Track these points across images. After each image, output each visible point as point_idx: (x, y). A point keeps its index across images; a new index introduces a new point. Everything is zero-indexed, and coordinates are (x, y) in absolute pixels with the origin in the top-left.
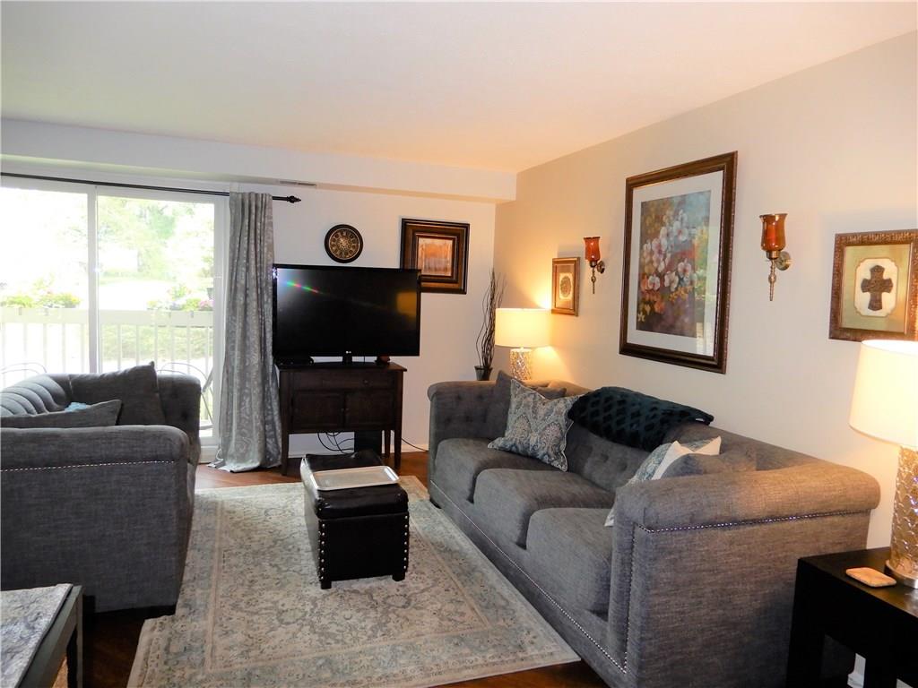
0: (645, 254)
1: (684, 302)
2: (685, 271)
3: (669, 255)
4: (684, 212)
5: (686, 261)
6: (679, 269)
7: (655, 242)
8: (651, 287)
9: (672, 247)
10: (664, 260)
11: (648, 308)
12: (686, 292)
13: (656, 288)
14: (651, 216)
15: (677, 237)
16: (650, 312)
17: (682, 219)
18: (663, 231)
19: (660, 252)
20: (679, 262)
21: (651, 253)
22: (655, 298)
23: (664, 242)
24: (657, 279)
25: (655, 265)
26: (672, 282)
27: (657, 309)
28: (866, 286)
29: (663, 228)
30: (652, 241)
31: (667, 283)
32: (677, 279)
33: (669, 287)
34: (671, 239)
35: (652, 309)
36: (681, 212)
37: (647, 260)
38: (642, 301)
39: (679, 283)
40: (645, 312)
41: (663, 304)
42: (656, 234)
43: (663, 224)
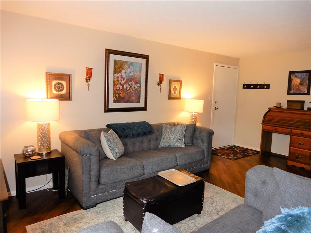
0: (115, 78)
1: (132, 93)
2: (132, 84)
3: (126, 79)
4: (132, 67)
5: (132, 81)
6: (130, 84)
7: (119, 74)
8: (118, 89)
9: (127, 76)
10: (124, 80)
11: (117, 96)
12: (133, 90)
13: (121, 89)
14: (118, 65)
15: (129, 74)
16: (118, 97)
17: (131, 69)
18: (123, 71)
19: (122, 77)
20: (130, 81)
21: (118, 77)
22: (120, 92)
23: (124, 75)
24: (121, 86)
25: (120, 81)
26: (127, 87)
27: (121, 95)
28: (174, 89)
29: (123, 70)
30: (118, 74)
31: (125, 87)
32: (129, 87)
33: (126, 89)
34: (127, 74)
35: (119, 96)
36: (131, 67)
37: (116, 80)
38: (115, 93)
39: (130, 88)
40: (116, 97)
41: (124, 94)
42: (120, 72)
43: (123, 69)
